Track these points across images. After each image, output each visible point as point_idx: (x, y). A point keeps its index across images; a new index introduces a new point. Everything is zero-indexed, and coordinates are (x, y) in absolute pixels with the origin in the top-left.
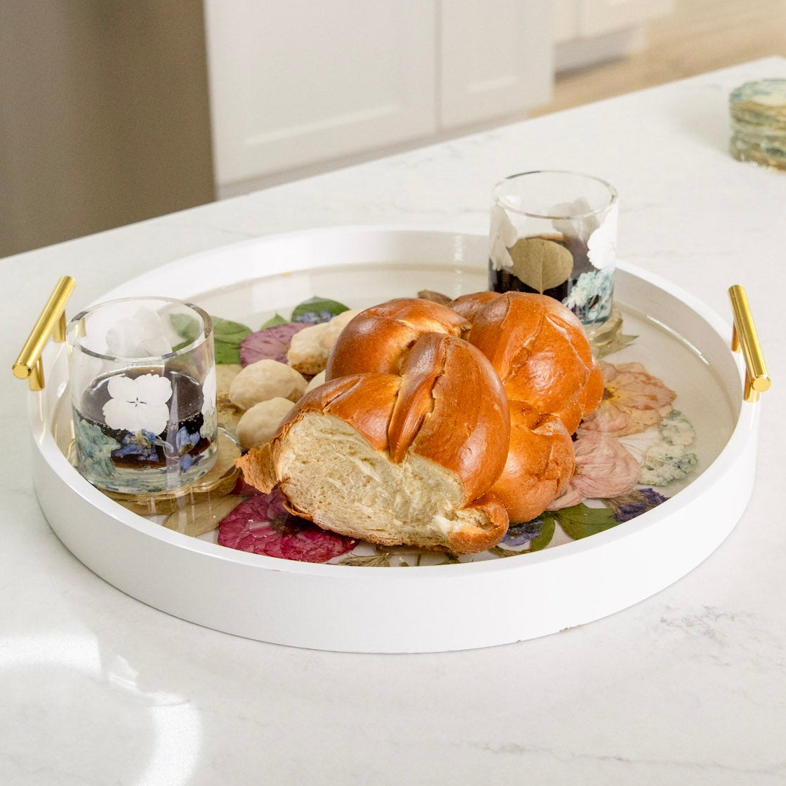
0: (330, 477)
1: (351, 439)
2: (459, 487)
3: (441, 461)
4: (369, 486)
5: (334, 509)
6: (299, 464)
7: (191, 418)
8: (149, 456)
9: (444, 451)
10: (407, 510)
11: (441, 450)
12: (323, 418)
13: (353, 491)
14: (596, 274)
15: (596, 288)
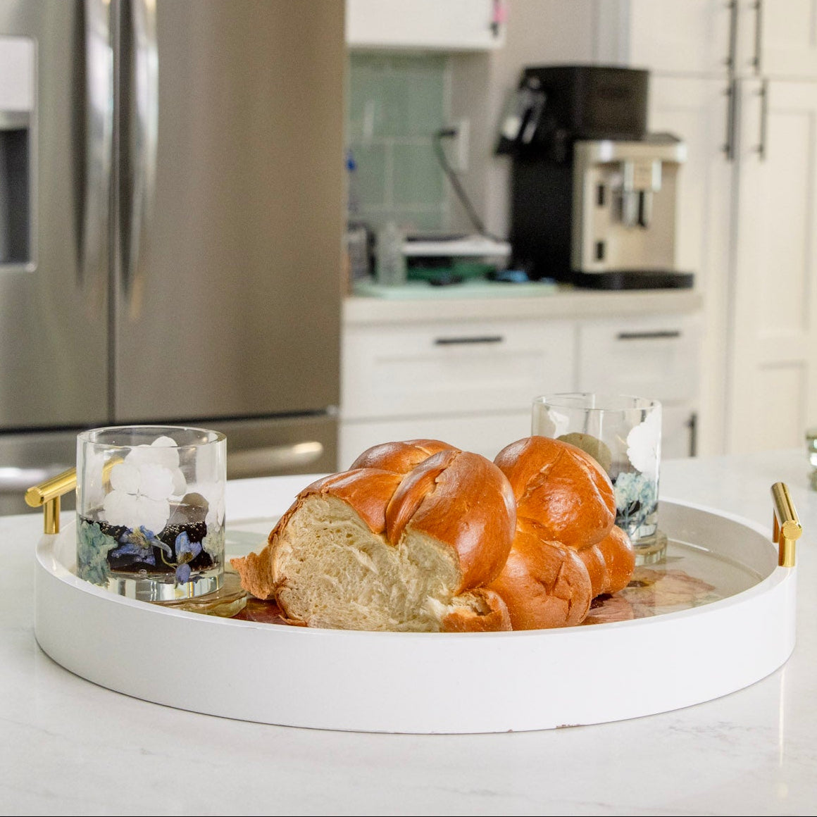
0: (327, 574)
1: (349, 523)
2: (454, 563)
3: (436, 533)
4: (365, 580)
5: (330, 611)
6: (296, 562)
7: (193, 525)
8: (146, 558)
9: (440, 523)
10: (403, 605)
11: (438, 522)
12: (322, 501)
13: (349, 588)
14: (636, 476)
15: (637, 493)
